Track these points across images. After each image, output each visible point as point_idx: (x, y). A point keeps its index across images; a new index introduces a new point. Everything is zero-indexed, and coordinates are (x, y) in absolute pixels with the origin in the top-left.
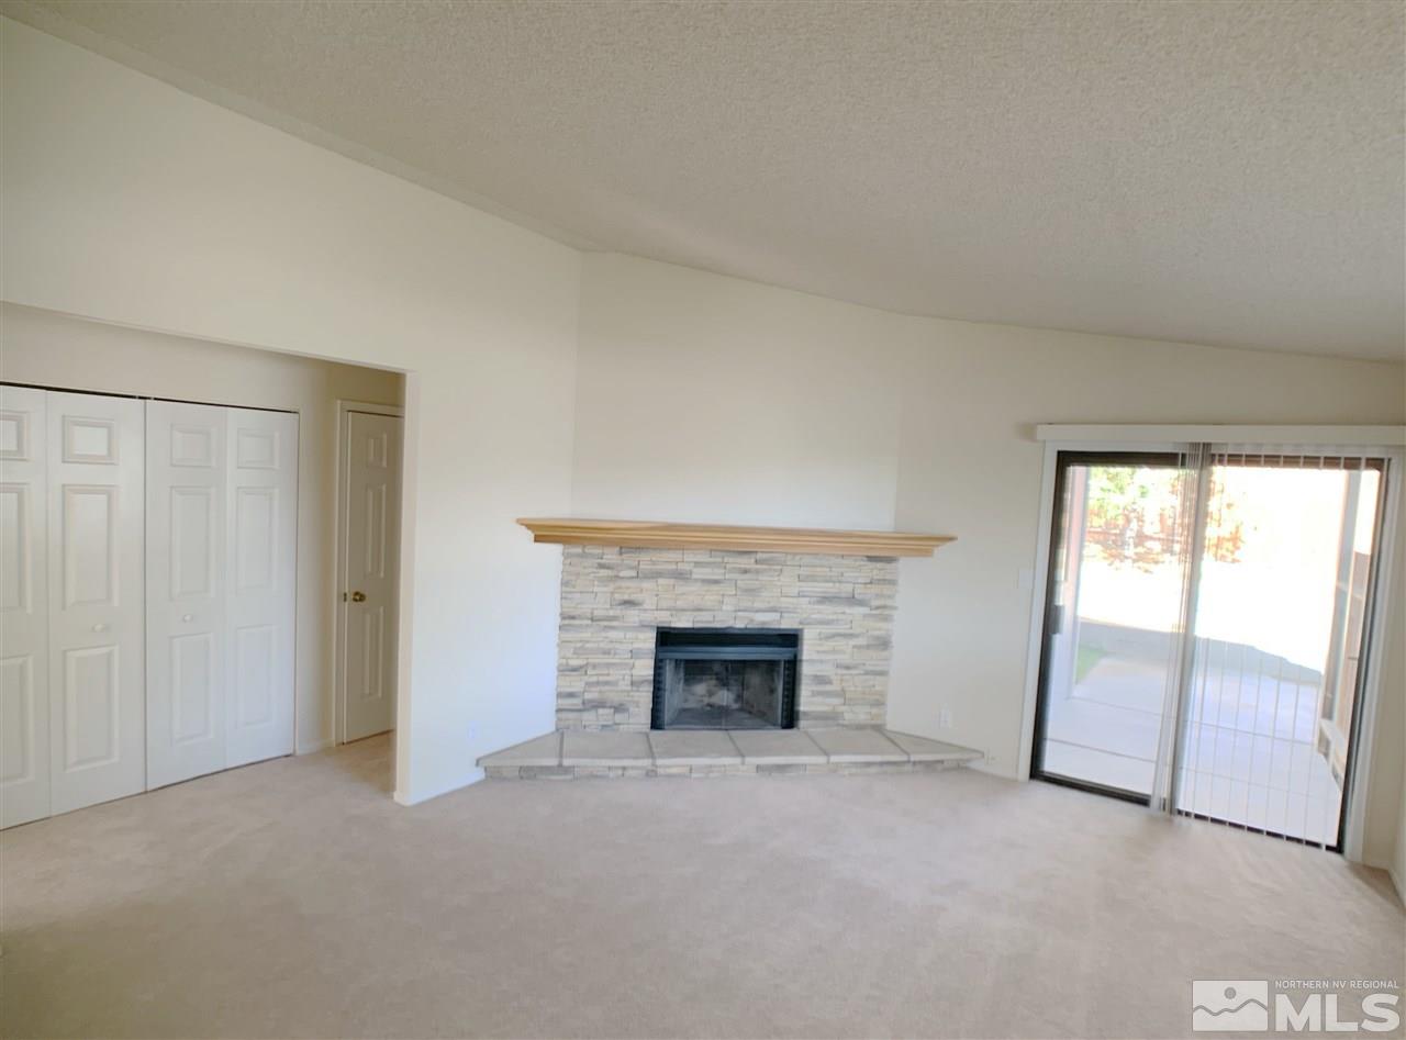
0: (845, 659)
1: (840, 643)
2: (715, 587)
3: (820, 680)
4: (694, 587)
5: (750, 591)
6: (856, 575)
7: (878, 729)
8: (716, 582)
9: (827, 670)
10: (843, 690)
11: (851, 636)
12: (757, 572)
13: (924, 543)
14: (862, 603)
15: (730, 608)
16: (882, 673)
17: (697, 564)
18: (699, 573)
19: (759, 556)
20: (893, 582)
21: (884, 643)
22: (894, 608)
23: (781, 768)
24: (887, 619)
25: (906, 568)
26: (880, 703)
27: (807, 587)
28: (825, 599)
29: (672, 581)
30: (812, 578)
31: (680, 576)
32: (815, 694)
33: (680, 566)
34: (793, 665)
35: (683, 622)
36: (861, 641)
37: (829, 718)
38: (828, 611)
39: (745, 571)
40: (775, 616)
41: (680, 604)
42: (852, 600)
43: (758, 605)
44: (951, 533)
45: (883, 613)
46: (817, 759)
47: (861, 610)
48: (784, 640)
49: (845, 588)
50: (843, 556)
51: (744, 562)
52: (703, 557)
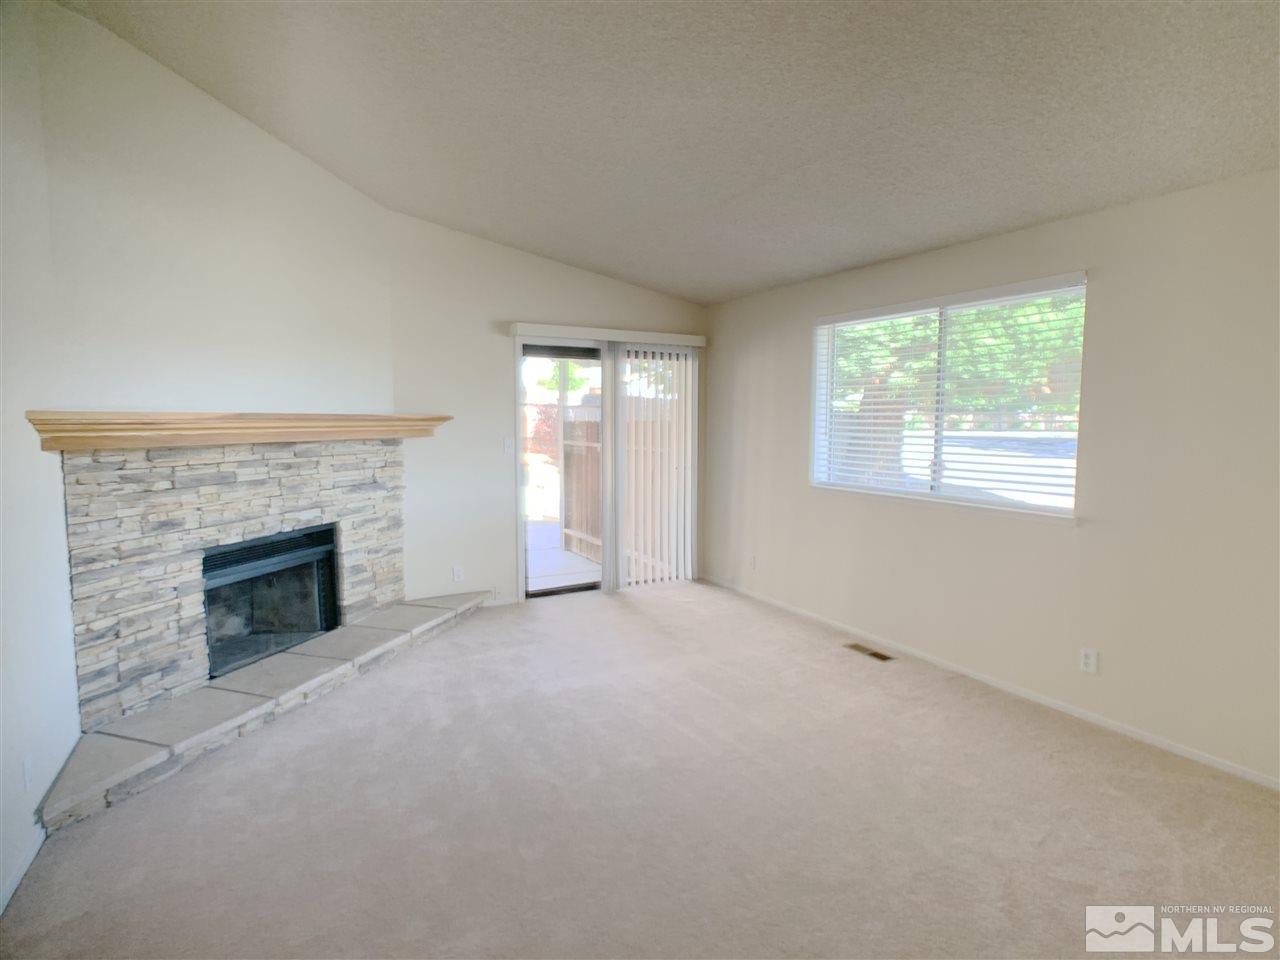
0: (372, 544)
1: (370, 529)
2: (261, 490)
3: (356, 570)
4: (242, 492)
5: (293, 488)
6: (375, 456)
7: (400, 602)
8: (262, 483)
9: (361, 559)
10: (374, 575)
11: (377, 519)
12: (299, 466)
13: (426, 424)
14: (383, 487)
15: (277, 511)
16: (398, 551)
17: (241, 464)
18: (245, 474)
19: (298, 448)
20: (399, 464)
21: (396, 523)
22: (404, 487)
23: (376, 659)
24: (397, 498)
25: (409, 448)
26: (398, 579)
27: (340, 477)
28: (356, 487)
29: (213, 489)
30: (344, 467)
31: (226, 481)
32: (356, 584)
33: (223, 468)
34: (329, 566)
35: (233, 538)
36: (384, 523)
37: (366, 604)
38: (357, 499)
39: (289, 467)
40: (316, 512)
41: (227, 515)
42: (375, 484)
43: (303, 503)
44: (449, 412)
45: (394, 496)
46: (404, 638)
47: (381, 494)
48: (324, 537)
49: (369, 473)
50: (364, 441)
51: (286, 456)
52: (245, 455)
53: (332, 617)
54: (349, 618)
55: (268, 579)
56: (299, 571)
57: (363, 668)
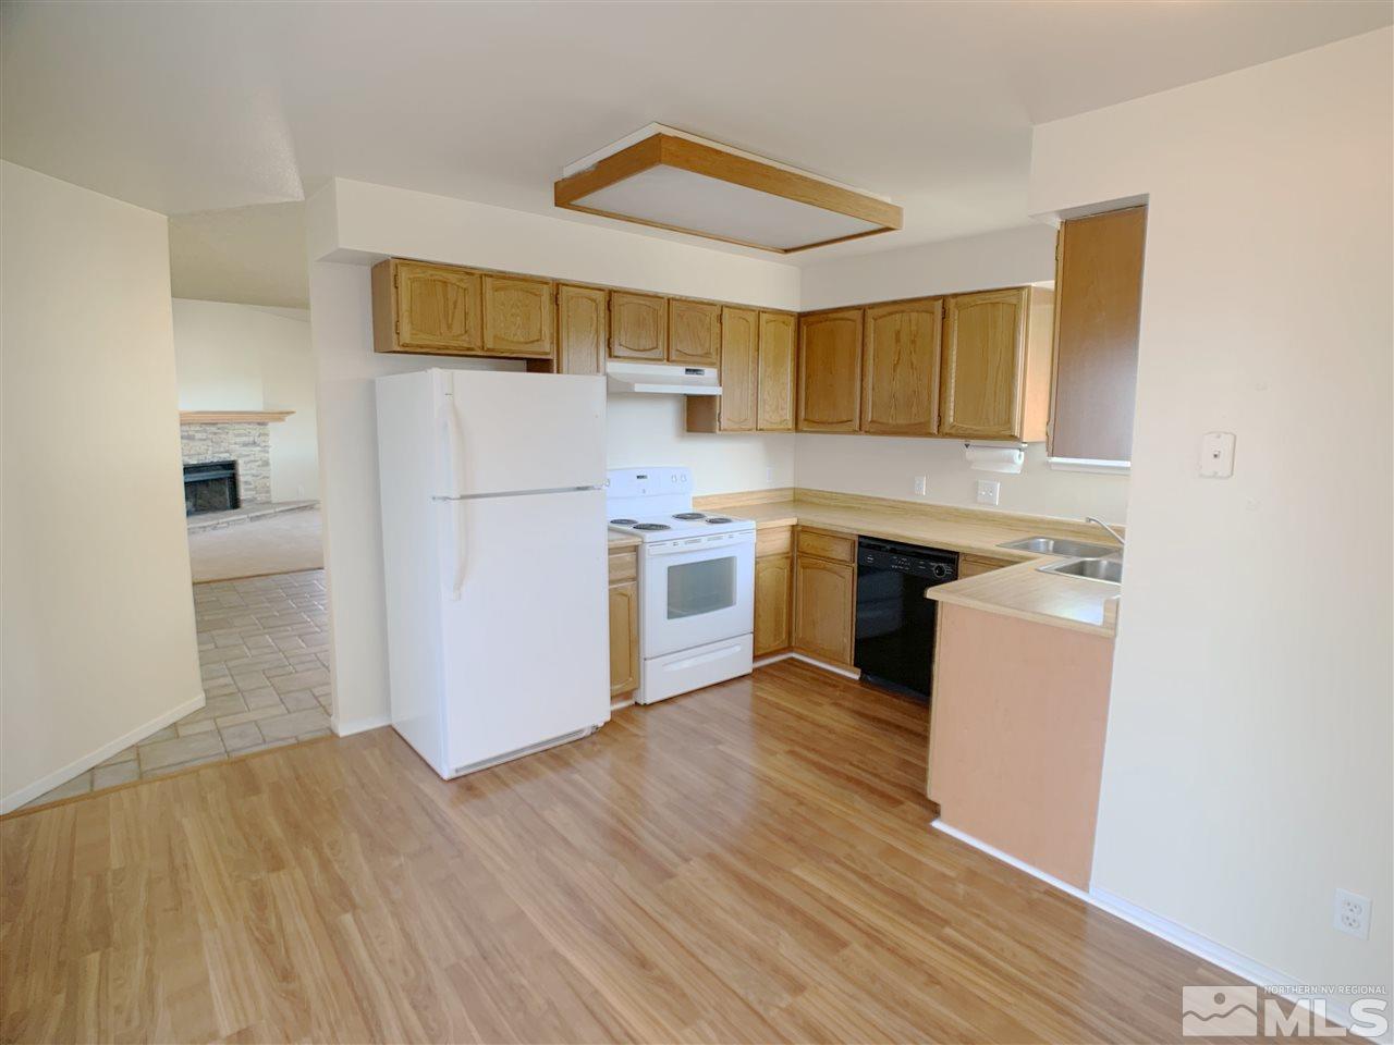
0: (254, 472)
1: (253, 465)
2: (205, 443)
3: (246, 483)
4: (196, 443)
5: (217, 443)
6: (255, 431)
7: (269, 503)
8: (205, 440)
9: (249, 478)
10: (256, 487)
11: (256, 461)
12: (220, 434)
13: (280, 416)
14: (259, 445)
15: (211, 452)
16: (268, 478)
17: (197, 431)
18: (198, 436)
19: (219, 426)
20: (267, 435)
21: (266, 464)
22: (270, 446)
24: (266, 451)
25: (272, 427)
26: (268, 492)
27: (238, 440)
28: (244, 444)
30: (240, 435)
32: (247, 490)
33: (190, 433)
34: (233, 480)
35: (195, 461)
36: (260, 463)
37: (252, 501)
38: (245, 451)
39: (215, 434)
40: (227, 454)
41: (192, 452)
42: (254, 443)
43: (222, 449)
44: (293, 410)
45: (265, 449)
46: (272, 511)
47: (259, 448)
48: (231, 466)
49: (251, 439)
50: (249, 423)
51: (214, 429)
52: (198, 428)
53: (235, 503)
54: (243, 505)
55: (205, 482)
56: (219, 480)
57: (252, 519)
